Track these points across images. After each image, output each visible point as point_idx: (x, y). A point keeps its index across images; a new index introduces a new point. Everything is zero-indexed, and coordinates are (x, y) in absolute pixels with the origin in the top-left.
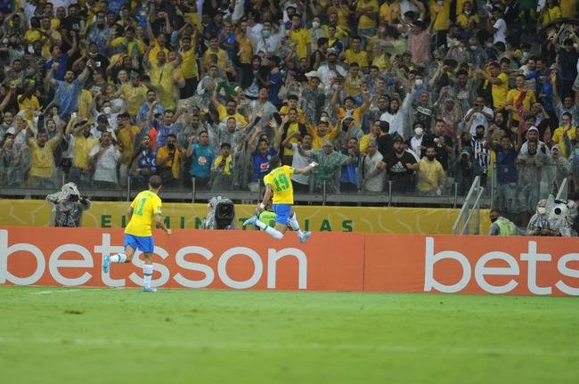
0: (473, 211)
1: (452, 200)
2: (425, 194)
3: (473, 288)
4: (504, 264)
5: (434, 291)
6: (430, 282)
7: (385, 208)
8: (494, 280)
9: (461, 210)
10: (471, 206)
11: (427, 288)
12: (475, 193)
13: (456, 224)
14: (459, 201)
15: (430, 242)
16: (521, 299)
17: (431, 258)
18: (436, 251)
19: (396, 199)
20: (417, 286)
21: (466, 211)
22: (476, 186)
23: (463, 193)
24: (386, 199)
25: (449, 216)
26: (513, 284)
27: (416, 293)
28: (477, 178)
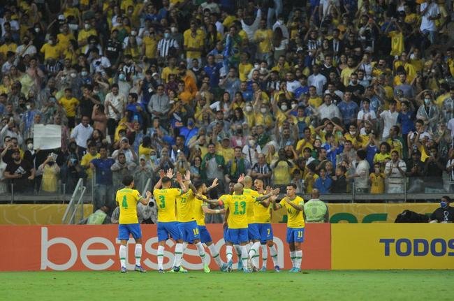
0: (78, 206)
1: (61, 197)
3: (79, 266)
4: (102, 247)
5: (48, 269)
6: (45, 263)
7: (9, 205)
8: (95, 260)
9: (69, 206)
10: (76, 202)
11: (43, 267)
12: (79, 192)
13: (65, 215)
14: (67, 198)
15: (44, 231)
16: (117, 274)
17: (46, 244)
18: (50, 238)
19: (16, 198)
20: (34, 266)
21: (73, 205)
22: (80, 186)
24: (10, 198)
25: (59, 210)
26: (110, 263)
27: (34, 271)
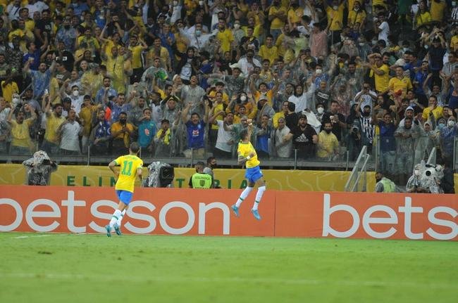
0: (361, 174)
1: (344, 164)
2: (324, 160)
3: (361, 234)
4: (386, 215)
5: (330, 236)
6: (327, 229)
7: (292, 171)
8: (378, 228)
9: (352, 173)
10: (359, 170)
11: (325, 234)
12: (363, 159)
13: (347, 183)
14: (350, 165)
15: (327, 197)
16: (400, 243)
17: (328, 210)
18: (332, 205)
19: (300, 164)
20: (316, 232)
21: (356, 174)
22: (364, 154)
23: (354, 159)
24: (293, 164)
25: (342, 177)
26: (393, 231)
27: (316, 238)
28: (364, 147)
